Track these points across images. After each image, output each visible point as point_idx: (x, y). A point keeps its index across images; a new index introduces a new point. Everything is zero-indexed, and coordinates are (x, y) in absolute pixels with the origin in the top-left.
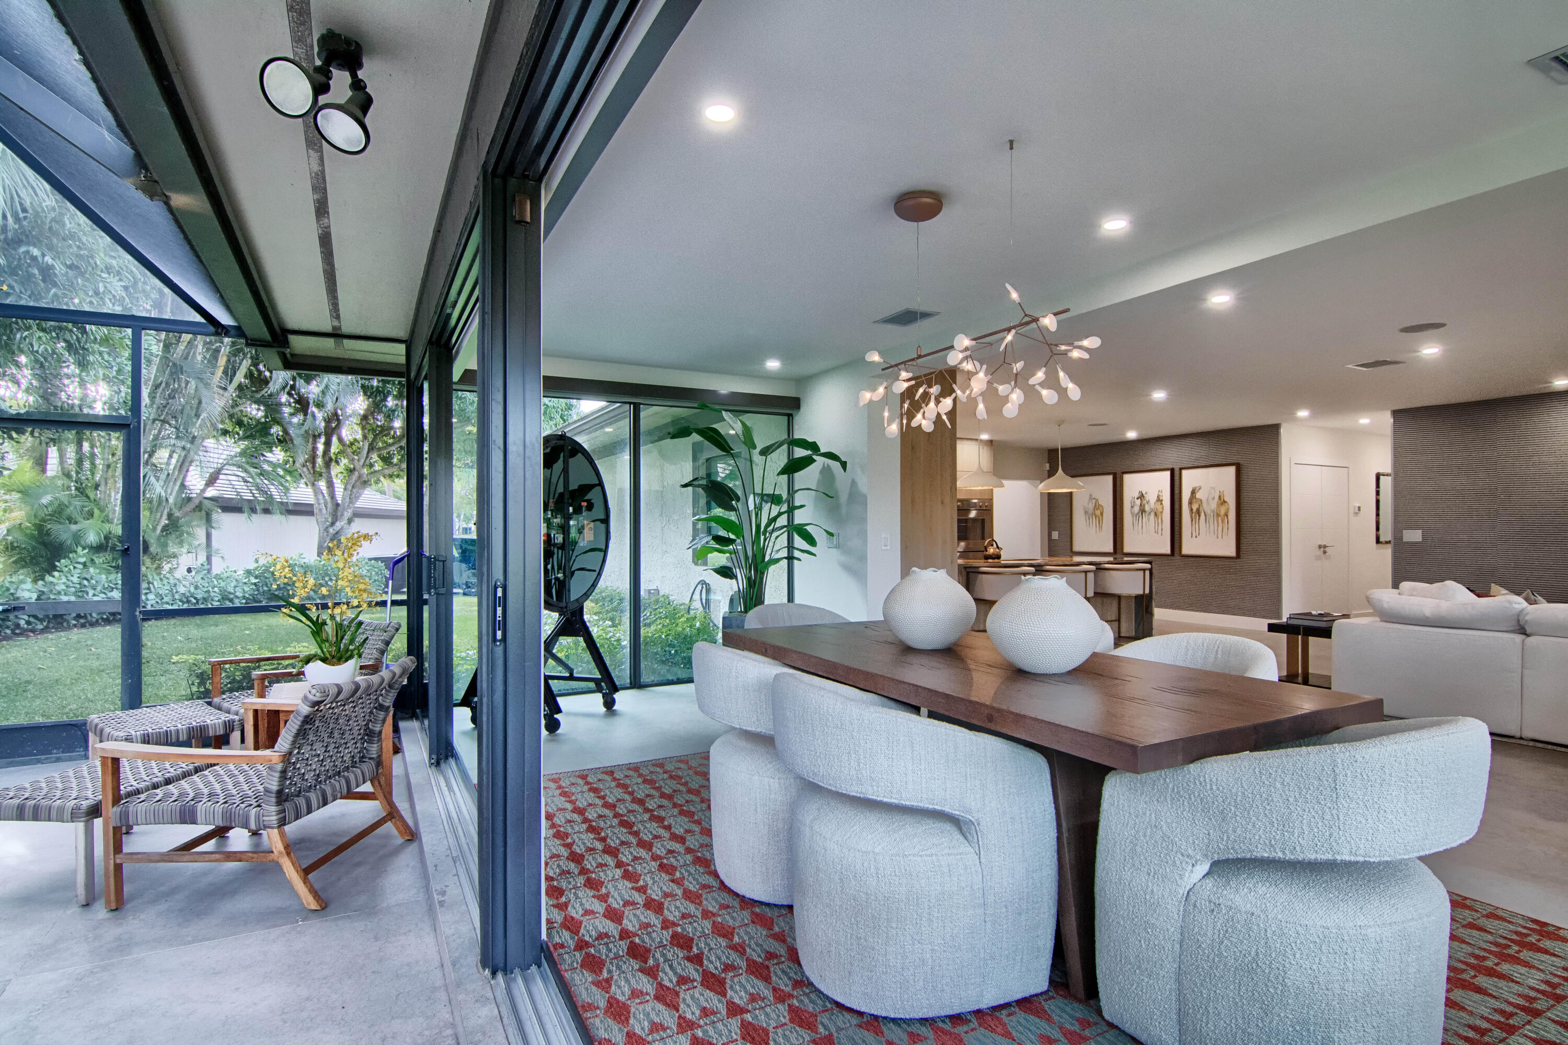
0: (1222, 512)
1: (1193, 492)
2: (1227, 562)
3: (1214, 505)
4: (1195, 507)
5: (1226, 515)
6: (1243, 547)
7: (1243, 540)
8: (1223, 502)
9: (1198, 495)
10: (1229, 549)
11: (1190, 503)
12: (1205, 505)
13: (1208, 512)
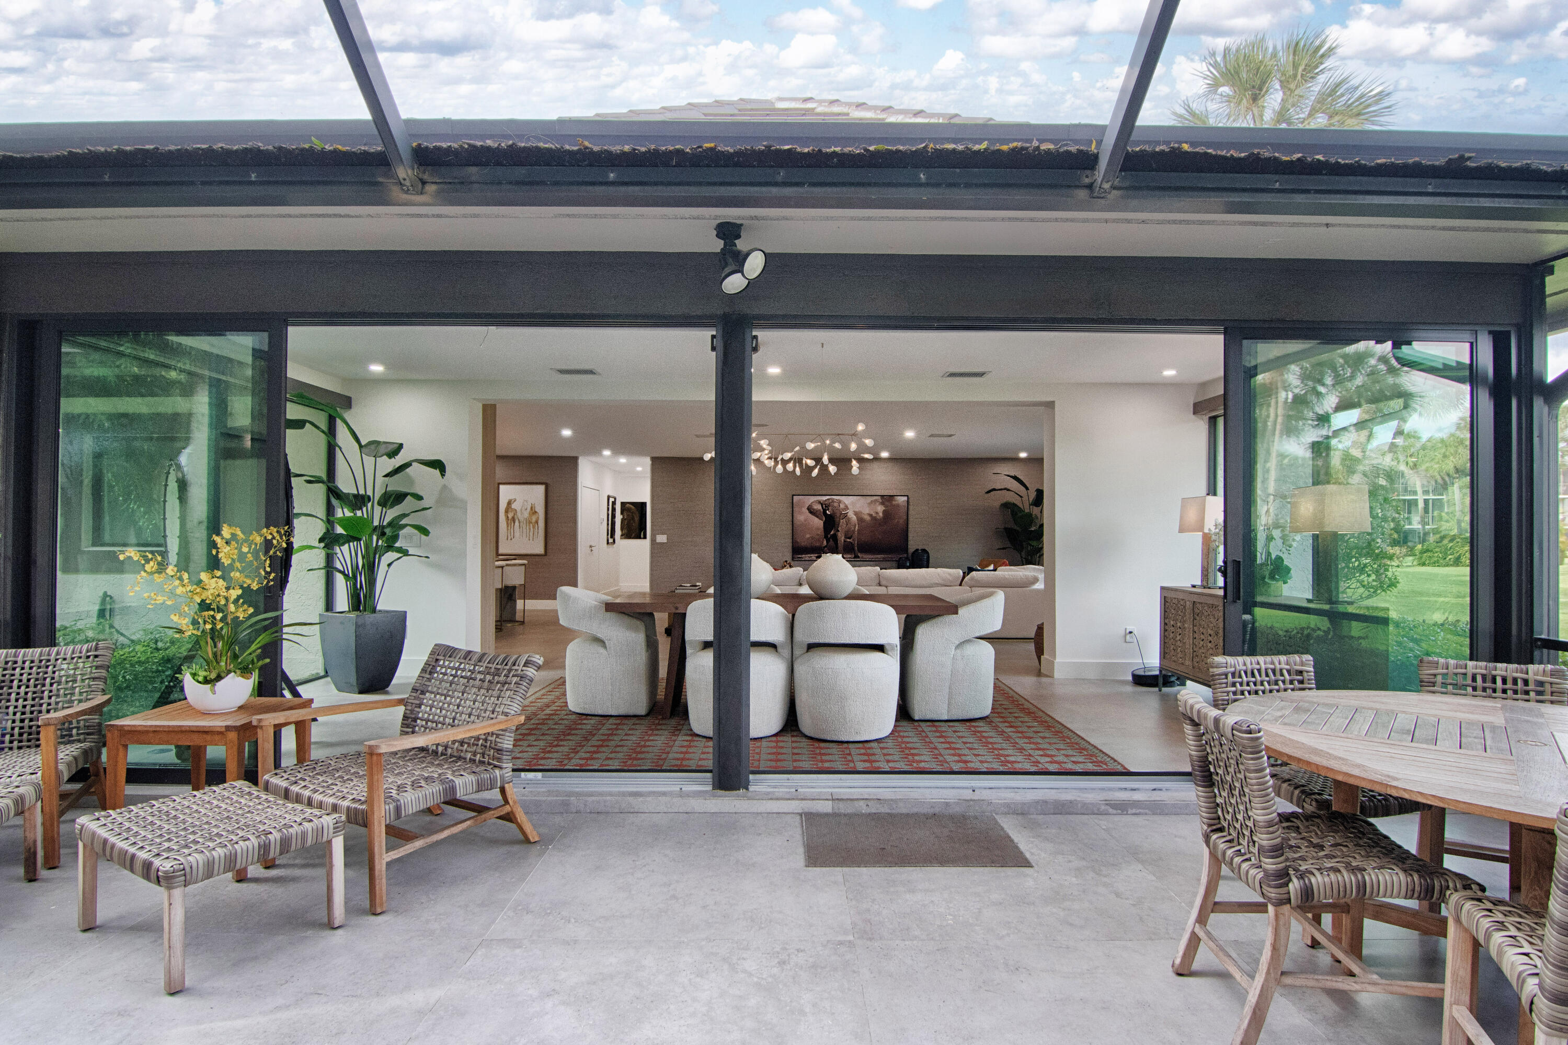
0: (534, 520)
1: (509, 503)
2: (537, 559)
3: (526, 514)
4: (510, 515)
5: (537, 522)
6: (549, 547)
7: (550, 542)
8: (533, 512)
9: (513, 506)
10: (540, 550)
11: (507, 512)
12: (519, 514)
13: (522, 519)
